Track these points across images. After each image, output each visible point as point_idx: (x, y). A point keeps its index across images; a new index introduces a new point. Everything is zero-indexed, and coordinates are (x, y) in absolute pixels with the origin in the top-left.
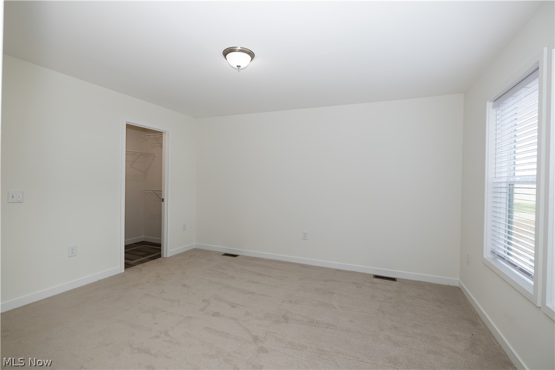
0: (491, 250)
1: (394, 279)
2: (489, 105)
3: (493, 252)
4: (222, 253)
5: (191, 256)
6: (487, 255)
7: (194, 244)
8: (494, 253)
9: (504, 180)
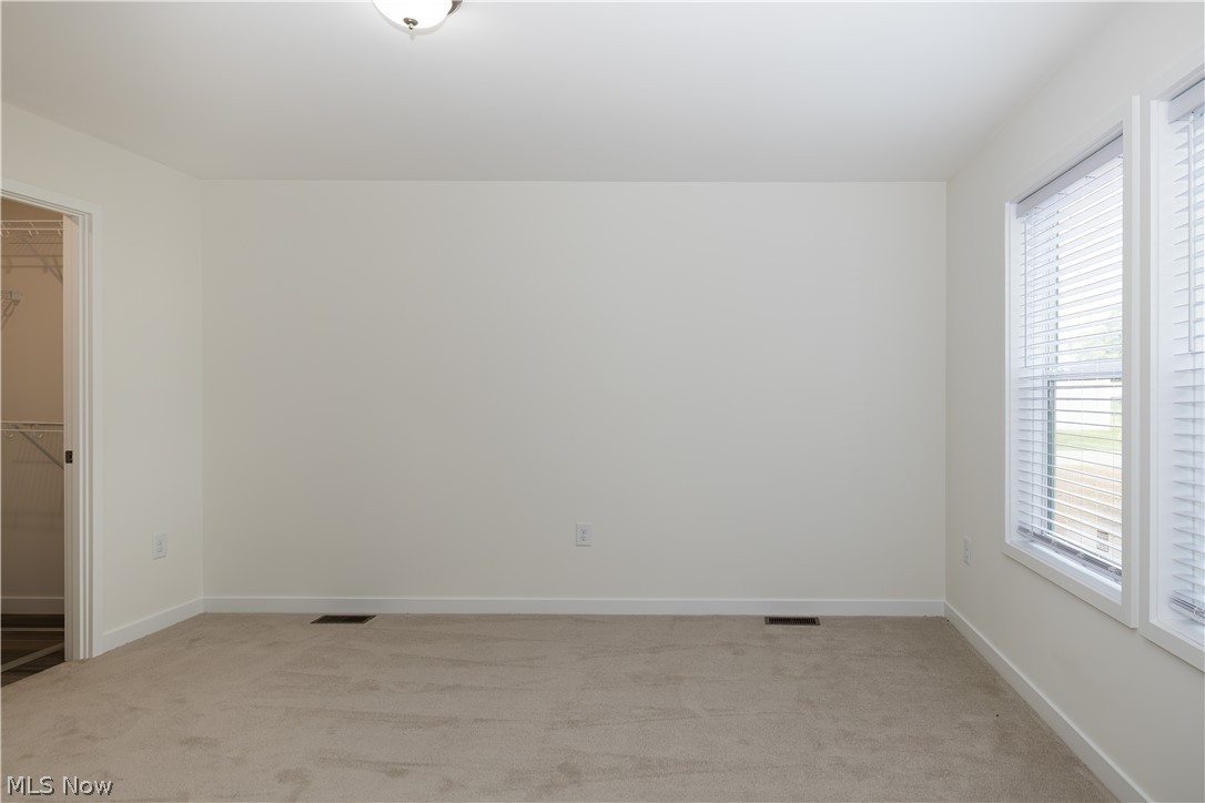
0: (1018, 524)
1: (811, 621)
2: (1010, 209)
3: (1023, 530)
4: (314, 615)
5: (193, 641)
6: (1012, 538)
7: (195, 600)
8: (1027, 531)
9: (1038, 372)
